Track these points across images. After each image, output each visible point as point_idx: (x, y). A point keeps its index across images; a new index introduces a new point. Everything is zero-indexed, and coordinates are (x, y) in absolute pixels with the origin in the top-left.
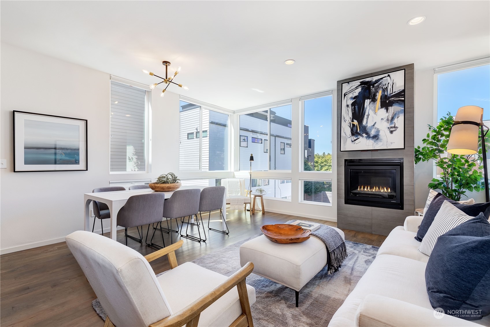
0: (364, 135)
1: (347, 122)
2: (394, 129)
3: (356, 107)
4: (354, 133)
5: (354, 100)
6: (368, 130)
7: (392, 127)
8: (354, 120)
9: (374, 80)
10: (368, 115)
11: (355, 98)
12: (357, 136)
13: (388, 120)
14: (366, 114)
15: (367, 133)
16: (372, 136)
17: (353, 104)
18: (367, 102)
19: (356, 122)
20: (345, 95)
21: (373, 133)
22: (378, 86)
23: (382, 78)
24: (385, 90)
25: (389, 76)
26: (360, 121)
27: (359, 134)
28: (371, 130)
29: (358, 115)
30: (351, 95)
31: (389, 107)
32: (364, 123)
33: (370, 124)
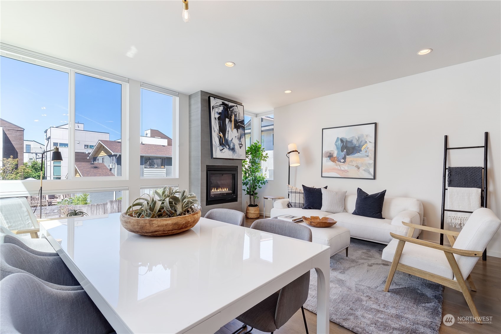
0: (227, 146)
1: (216, 132)
2: (241, 146)
3: (221, 121)
4: (221, 144)
5: (219, 115)
6: (229, 143)
7: (240, 144)
8: (221, 133)
9: (230, 105)
10: (228, 131)
11: (219, 113)
12: (223, 147)
13: (238, 138)
14: (227, 130)
15: (229, 146)
16: (231, 148)
17: (219, 118)
18: (227, 120)
19: (221, 134)
20: (213, 108)
21: (232, 146)
22: (232, 111)
23: (234, 106)
24: (235, 116)
25: (237, 106)
26: (224, 135)
27: (224, 145)
28: (231, 143)
29: (223, 129)
30: (217, 110)
31: (239, 130)
32: (227, 137)
33: (230, 139)
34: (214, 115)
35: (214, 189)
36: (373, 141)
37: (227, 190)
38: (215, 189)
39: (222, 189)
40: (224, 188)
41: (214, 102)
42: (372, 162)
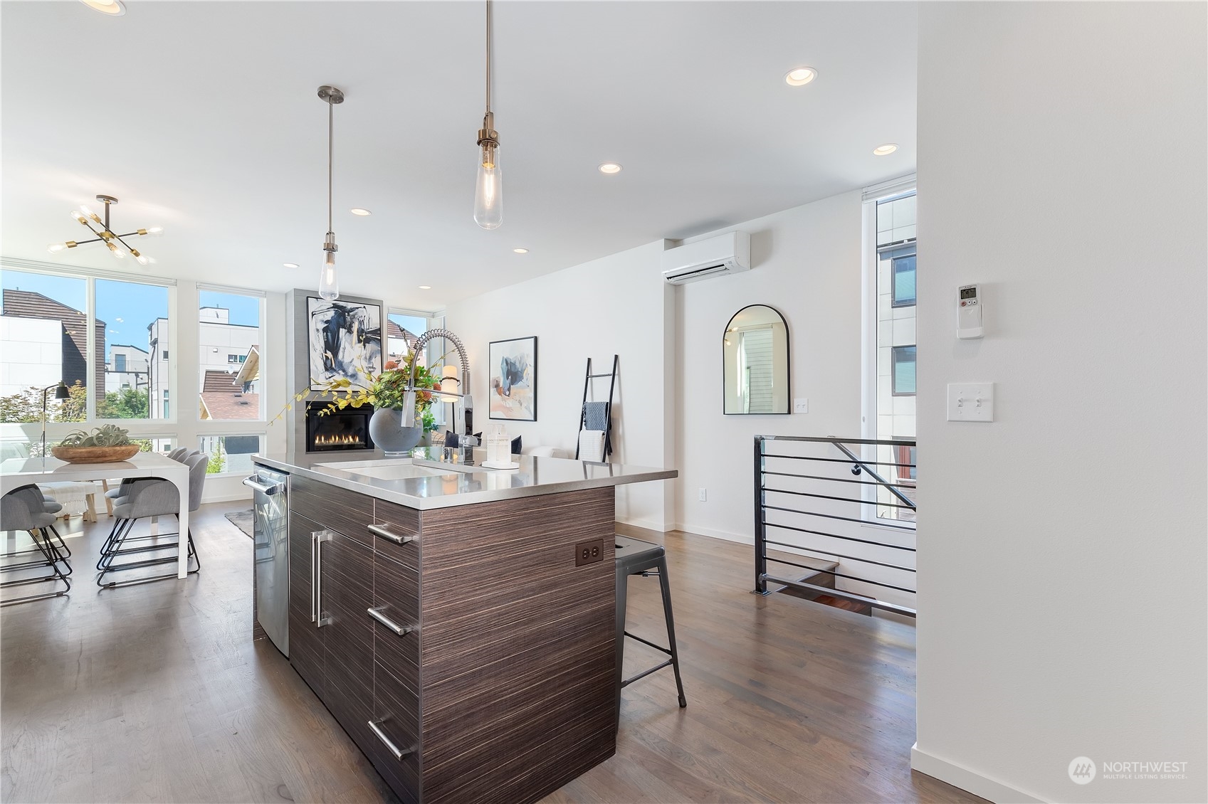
0: (340, 372)
1: (318, 351)
2: (372, 370)
3: (329, 334)
4: (328, 368)
5: (326, 325)
6: (345, 367)
7: (370, 367)
8: (328, 351)
9: (349, 307)
10: (344, 349)
11: (326, 322)
12: (332, 373)
13: (366, 358)
14: (342, 346)
15: (344, 371)
16: (349, 374)
17: (325, 330)
18: (342, 331)
19: (329, 354)
20: (313, 315)
21: (350, 371)
22: (354, 316)
23: (358, 308)
24: (361, 323)
25: (364, 307)
26: (335, 354)
27: (335, 370)
28: (348, 367)
29: (332, 346)
30: (321, 317)
31: (367, 345)
32: (340, 357)
33: (346, 360)
34: (317, 324)
35: (320, 439)
36: (533, 364)
37: (357, 440)
38: (323, 438)
39: (340, 438)
40: (347, 437)
41: (314, 305)
42: (532, 395)
